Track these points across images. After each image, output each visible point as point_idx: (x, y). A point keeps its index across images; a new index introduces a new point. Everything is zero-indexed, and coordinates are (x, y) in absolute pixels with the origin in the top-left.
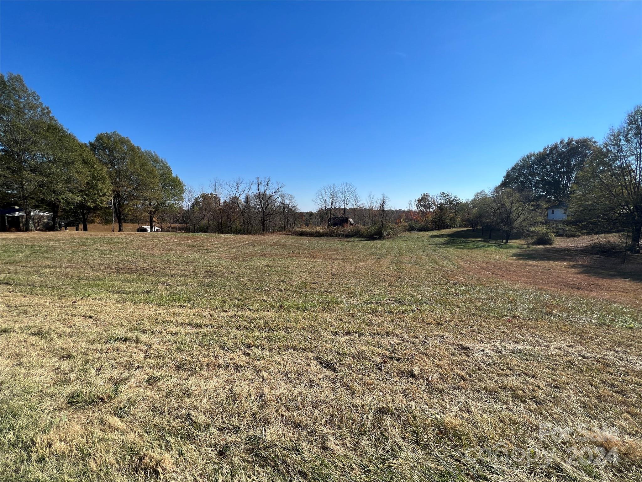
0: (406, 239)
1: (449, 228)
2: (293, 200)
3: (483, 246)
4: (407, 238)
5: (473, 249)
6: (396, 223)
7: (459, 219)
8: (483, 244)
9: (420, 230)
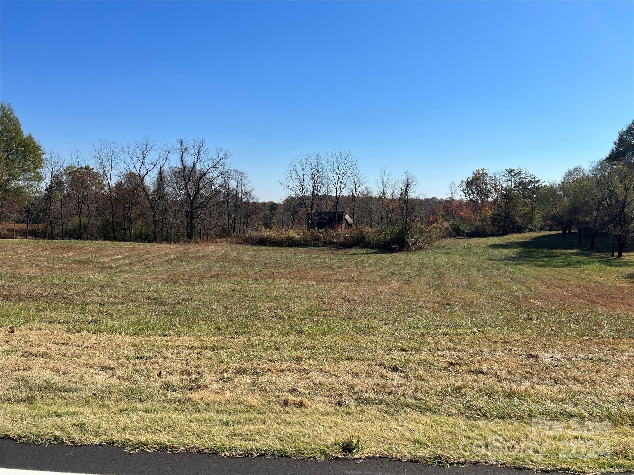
0: (448, 251)
1: (523, 232)
2: (244, 182)
3: (580, 262)
4: (449, 249)
5: (562, 266)
6: (430, 223)
7: (538, 216)
8: (579, 258)
9: (472, 235)
